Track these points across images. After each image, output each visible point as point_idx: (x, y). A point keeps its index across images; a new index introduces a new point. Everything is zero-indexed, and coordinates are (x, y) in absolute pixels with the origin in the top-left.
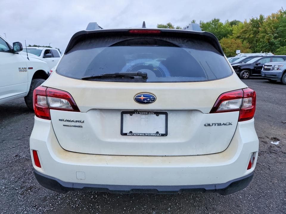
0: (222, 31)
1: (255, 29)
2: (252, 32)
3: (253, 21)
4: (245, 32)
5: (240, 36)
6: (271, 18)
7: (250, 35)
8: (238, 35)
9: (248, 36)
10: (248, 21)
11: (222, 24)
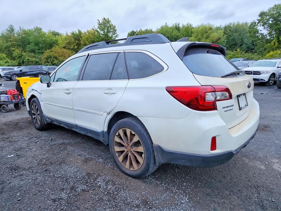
0: (48, 41)
1: (77, 42)
2: (75, 44)
3: (73, 34)
4: (69, 43)
5: (66, 47)
6: (87, 33)
7: (74, 46)
8: (64, 45)
9: (73, 47)
10: (69, 34)
11: (46, 33)
